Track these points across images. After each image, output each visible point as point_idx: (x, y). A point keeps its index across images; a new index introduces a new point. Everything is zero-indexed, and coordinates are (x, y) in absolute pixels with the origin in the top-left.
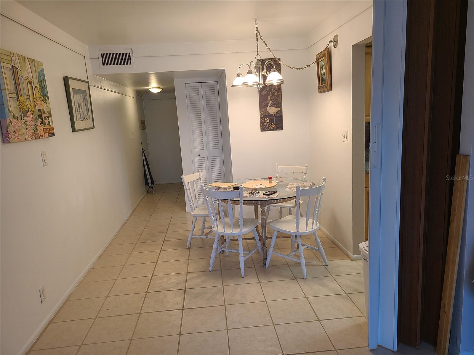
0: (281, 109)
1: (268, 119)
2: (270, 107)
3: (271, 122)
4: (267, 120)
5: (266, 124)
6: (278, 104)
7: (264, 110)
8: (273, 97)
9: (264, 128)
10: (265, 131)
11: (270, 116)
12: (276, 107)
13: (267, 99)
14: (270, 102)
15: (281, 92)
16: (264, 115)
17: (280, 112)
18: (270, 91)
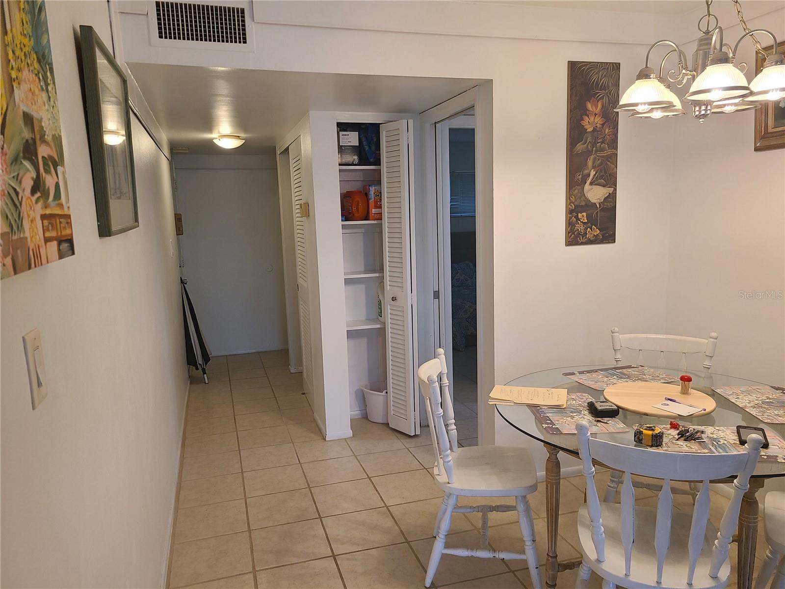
0: (615, 190)
1: (584, 214)
2: (591, 184)
3: (591, 221)
4: (583, 216)
5: (580, 227)
6: (608, 178)
7: (576, 191)
8: (599, 159)
9: (574, 238)
10: (577, 244)
11: (589, 206)
12: (604, 186)
13: (586, 164)
14: (593, 173)
15: (616, 149)
16: (576, 203)
17: (612, 197)
18: (594, 144)
